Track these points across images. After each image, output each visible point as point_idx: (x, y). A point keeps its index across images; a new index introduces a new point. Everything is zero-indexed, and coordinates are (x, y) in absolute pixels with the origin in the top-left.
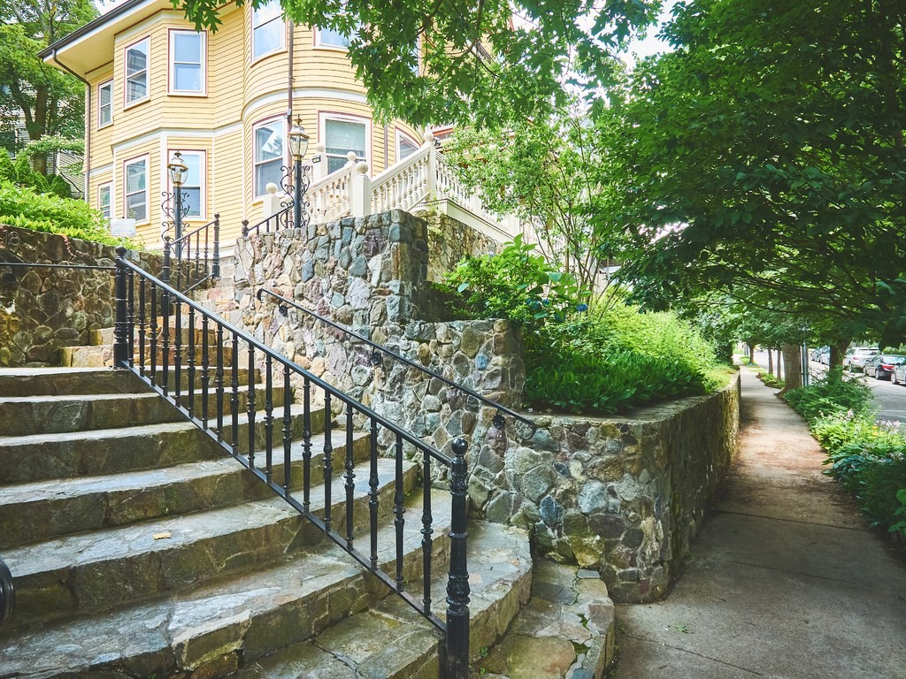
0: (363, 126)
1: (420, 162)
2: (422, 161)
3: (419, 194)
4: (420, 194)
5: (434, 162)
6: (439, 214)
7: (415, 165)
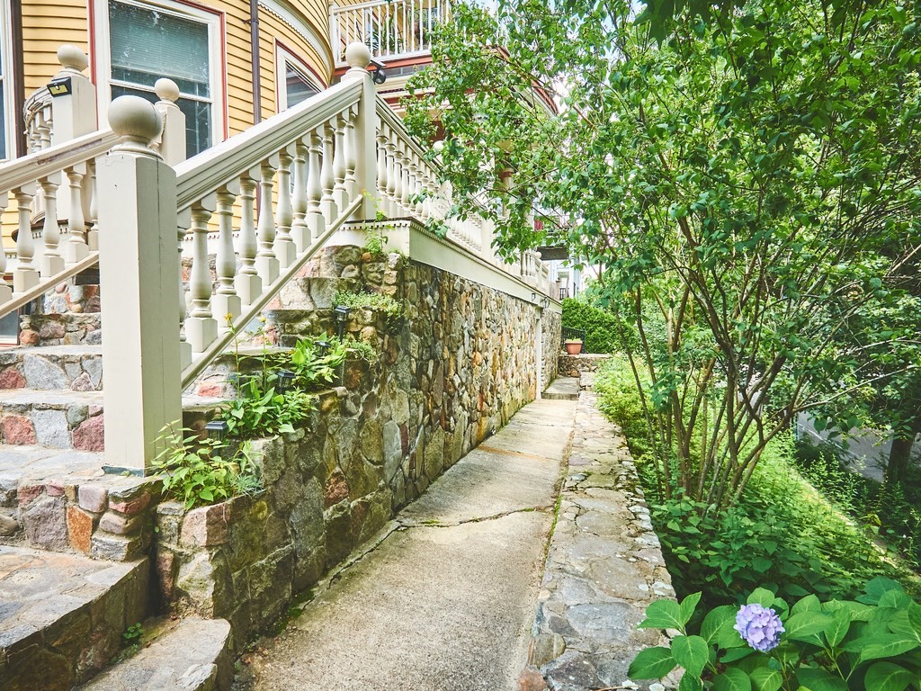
0: (202, 29)
1: (340, 117)
2: (346, 116)
3: (339, 202)
4: (341, 201)
5: (372, 121)
6: (393, 259)
7: (327, 125)
